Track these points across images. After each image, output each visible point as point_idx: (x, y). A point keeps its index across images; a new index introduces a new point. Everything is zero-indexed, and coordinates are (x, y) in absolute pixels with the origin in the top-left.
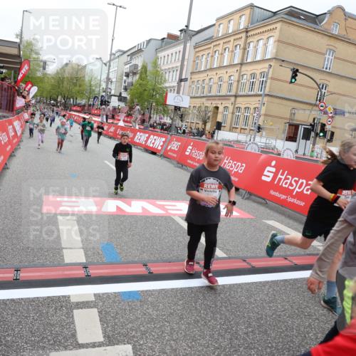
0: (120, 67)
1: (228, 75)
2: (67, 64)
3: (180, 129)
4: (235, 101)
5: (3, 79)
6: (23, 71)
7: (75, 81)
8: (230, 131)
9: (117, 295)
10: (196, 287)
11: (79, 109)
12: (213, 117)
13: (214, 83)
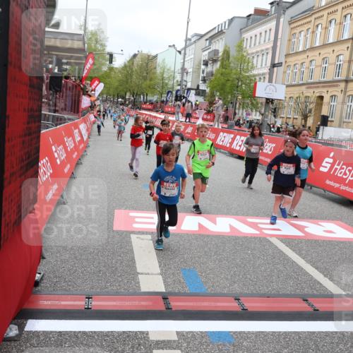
0: (197, 54)
1: (336, 54)
2: (135, 56)
3: (274, 127)
4: (346, 88)
5: (67, 78)
6: (88, 66)
7: (145, 74)
8: (340, 126)
9: (204, 335)
10: (305, 332)
11: (150, 107)
12: (315, 110)
13: (317, 66)
